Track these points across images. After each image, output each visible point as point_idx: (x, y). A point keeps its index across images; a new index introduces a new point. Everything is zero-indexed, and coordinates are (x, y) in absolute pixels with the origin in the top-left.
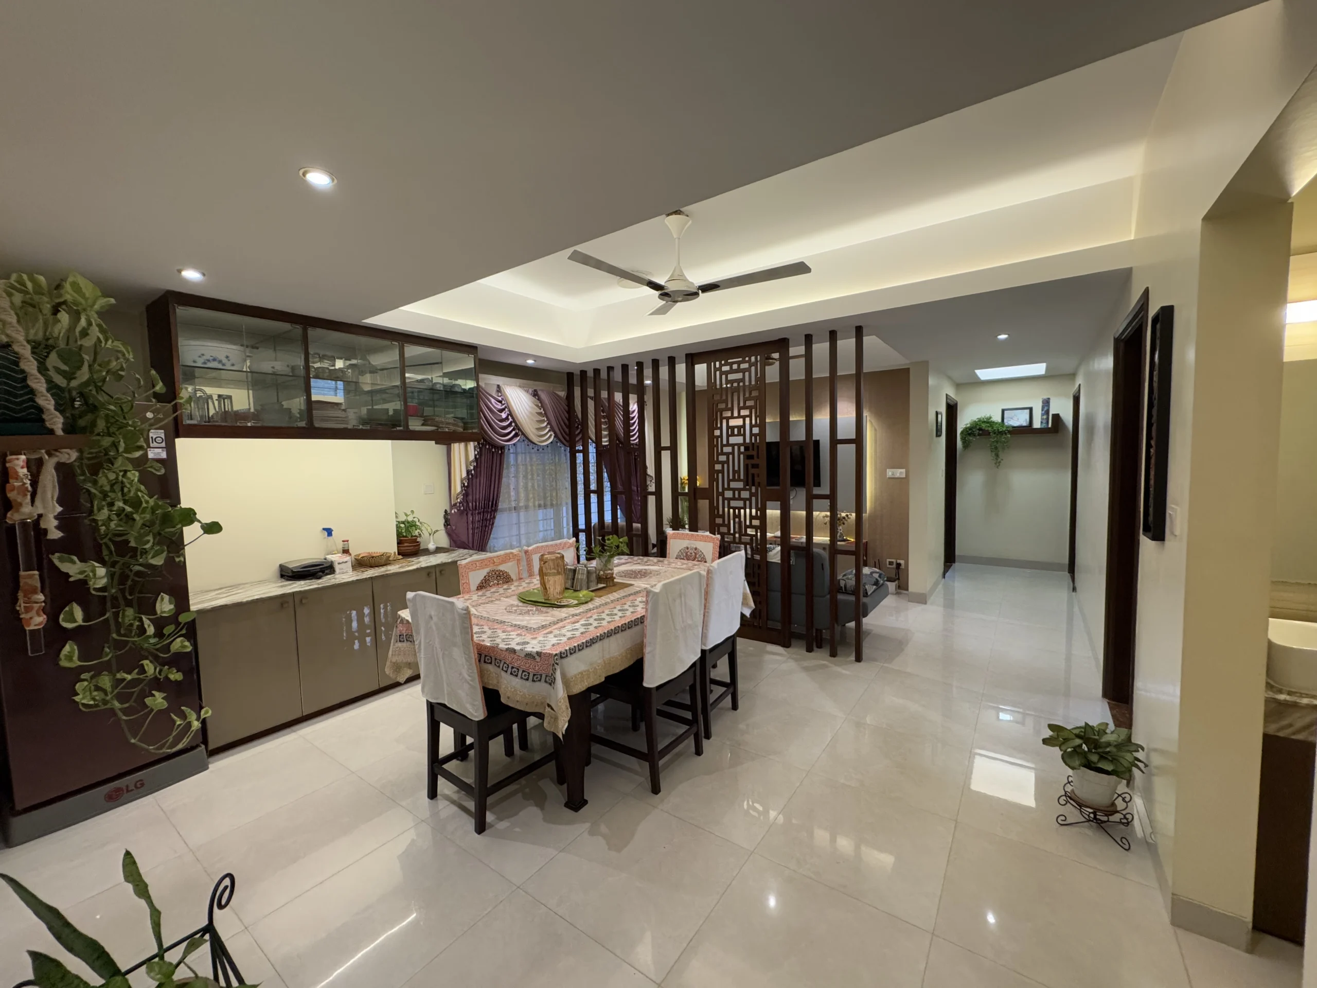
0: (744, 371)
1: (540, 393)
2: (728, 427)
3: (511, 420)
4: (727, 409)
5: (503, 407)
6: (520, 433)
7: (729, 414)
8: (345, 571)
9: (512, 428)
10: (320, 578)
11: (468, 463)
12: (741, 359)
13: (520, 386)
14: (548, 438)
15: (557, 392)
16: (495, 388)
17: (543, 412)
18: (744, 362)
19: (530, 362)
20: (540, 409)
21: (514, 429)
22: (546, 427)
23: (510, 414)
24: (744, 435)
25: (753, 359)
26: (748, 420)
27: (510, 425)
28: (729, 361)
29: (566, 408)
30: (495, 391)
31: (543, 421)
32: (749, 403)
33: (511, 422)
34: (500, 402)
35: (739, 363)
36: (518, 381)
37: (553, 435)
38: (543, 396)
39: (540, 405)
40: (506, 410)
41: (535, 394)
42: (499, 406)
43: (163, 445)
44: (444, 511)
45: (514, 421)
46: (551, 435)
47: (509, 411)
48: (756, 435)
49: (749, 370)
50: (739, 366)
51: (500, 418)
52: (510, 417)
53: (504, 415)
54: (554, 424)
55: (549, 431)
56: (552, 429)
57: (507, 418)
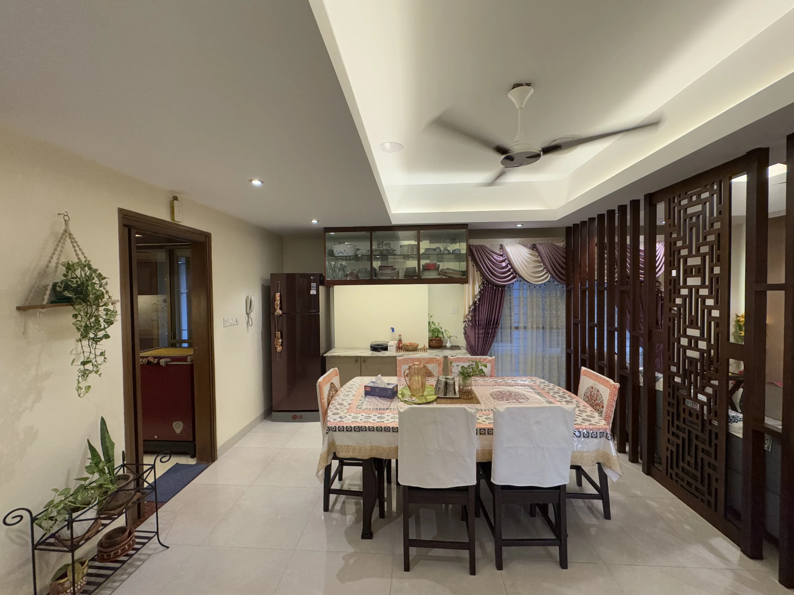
1: (537, 246)
3: (509, 267)
4: (685, 247)
5: (504, 258)
6: (518, 276)
7: (686, 253)
8: (391, 350)
9: (510, 272)
10: (379, 351)
11: (474, 297)
13: (519, 243)
14: (544, 277)
15: (556, 244)
16: (499, 247)
17: (540, 260)
19: (519, 226)
20: (538, 258)
21: (512, 274)
22: (543, 271)
23: (510, 263)
27: (509, 270)
29: (564, 255)
30: (499, 248)
31: (541, 266)
33: (510, 269)
34: (502, 256)
36: (518, 240)
37: (550, 276)
38: (540, 248)
39: (537, 254)
40: (506, 260)
41: (534, 247)
42: (501, 259)
43: (315, 289)
45: (512, 267)
46: (548, 276)
47: (509, 261)
51: (500, 266)
52: (509, 265)
53: (504, 264)
54: (550, 268)
55: (546, 273)
56: (548, 271)
57: (507, 266)
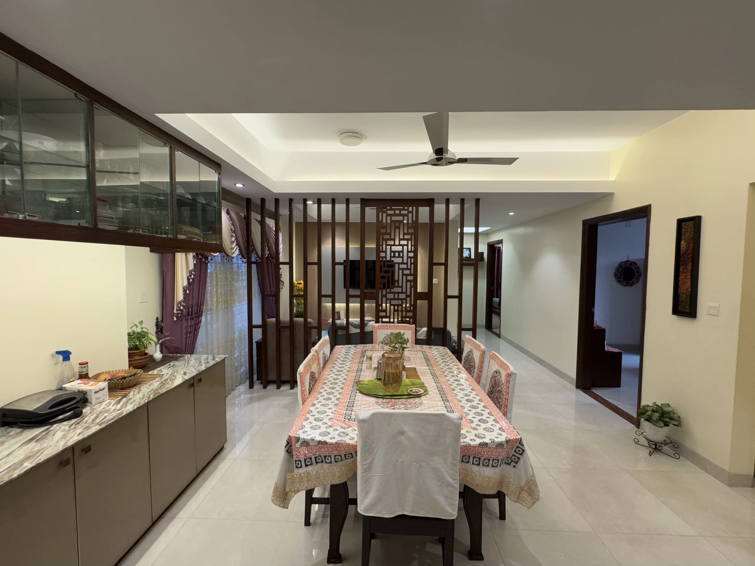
0: (404, 215)
2: (391, 251)
4: (390, 239)
7: (392, 243)
11: (188, 272)
12: (402, 208)
18: (404, 210)
24: (403, 257)
25: (410, 209)
26: (405, 247)
28: (393, 208)
32: (406, 237)
35: (400, 210)
37: (238, 248)
44: (155, 318)
48: (411, 258)
49: (407, 215)
50: (400, 212)
54: (240, 240)
55: (237, 245)
56: (239, 243)
